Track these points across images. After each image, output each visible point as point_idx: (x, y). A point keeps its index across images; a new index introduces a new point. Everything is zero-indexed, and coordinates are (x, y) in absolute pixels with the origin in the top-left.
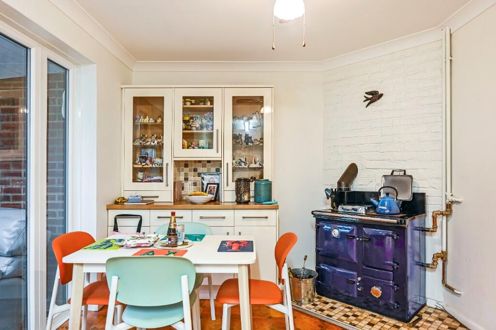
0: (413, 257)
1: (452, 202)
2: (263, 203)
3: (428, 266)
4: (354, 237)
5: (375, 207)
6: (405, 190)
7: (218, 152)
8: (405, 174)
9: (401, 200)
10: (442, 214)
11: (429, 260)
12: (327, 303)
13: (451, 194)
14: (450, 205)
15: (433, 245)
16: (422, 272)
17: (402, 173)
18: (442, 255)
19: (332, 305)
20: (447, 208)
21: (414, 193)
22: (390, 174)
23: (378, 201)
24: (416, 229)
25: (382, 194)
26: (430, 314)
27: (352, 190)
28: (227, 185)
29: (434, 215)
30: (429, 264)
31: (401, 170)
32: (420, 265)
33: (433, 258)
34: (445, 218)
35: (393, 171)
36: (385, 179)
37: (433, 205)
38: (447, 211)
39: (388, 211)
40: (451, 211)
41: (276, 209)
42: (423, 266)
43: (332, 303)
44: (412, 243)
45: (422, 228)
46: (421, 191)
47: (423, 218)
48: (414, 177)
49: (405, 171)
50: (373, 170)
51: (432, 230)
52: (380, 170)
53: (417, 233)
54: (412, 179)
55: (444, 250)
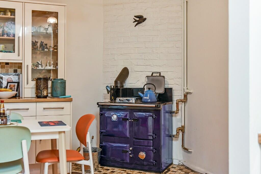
0: (165, 131)
1: (187, 93)
2: (60, 97)
3: (174, 136)
4: (128, 119)
5: (141, 98)
6: (160, 86)
7: (19, 56)
8: (160, 75)
9: (157, 93)
10: (181, 101)
11: (174, 133)
12: (108, 170)
13: (186, 88)
14: (186, 95)
15: (177, 122)
16: (170, 142)
17: (158, 75)
18: (182, 128)
19: (112, 170)
20: (184, 97)
21: (165, 89)
22: (151, 75)
23: (143, 94)
24: (167, 112)
25: (145, 89)
26: (175, 168)
27: (125, 87)
28: (27, 83)
29: (177, 102)
30: (174, 135)
31: (158, 73)
32: (169, 137)
33: (177, 130)
34: (183, 103)
35: (153, 73)
36: (148, 79)
37: (177, 95)
38: (184, 99)
39: (150, 100)
40: (187, 99)
41: (70, 101)
42: (170, 137)
43: (112, 169)
44: (164, 122)
45: (170, 111)
46: (170, 86)
47: (171, 104)
48: (166, 77)
49: (160, 73)
50: (140, 73)
51: (176, 112)
52: (144, 72)
53: (167, 115)
54: (164, 78)
55: (183, 125)
